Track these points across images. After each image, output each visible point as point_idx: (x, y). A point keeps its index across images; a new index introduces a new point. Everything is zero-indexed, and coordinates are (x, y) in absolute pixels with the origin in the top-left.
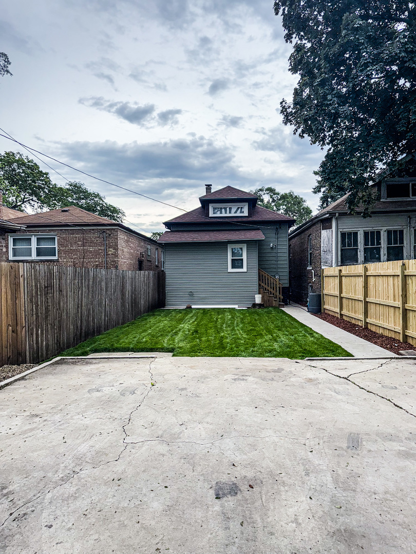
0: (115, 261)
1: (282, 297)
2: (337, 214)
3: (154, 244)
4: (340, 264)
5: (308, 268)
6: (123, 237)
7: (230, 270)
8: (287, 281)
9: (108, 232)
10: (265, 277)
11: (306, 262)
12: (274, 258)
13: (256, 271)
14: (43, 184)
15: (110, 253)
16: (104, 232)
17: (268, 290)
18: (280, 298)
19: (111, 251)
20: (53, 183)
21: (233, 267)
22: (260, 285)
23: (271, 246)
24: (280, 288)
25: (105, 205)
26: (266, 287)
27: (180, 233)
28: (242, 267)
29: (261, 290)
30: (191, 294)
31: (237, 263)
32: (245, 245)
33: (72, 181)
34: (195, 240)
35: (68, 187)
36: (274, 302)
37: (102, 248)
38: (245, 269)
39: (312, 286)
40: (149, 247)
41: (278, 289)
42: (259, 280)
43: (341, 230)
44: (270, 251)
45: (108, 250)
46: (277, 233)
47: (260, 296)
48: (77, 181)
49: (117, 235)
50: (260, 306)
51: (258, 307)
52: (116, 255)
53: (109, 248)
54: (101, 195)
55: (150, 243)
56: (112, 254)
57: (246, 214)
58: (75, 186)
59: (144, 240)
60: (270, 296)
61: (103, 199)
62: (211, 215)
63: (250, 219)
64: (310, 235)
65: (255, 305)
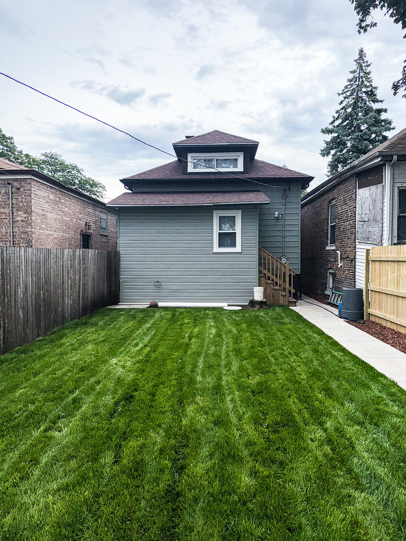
0: (26, 233)
1: (293, 291)
2: (395, 158)
3: (112, 213)
4: (396, 241)
5: (328, 248)
6: (46, 195)
7: (216, 249)
8: (298, 267)
9: (15, 184)
10: (269, 260)
11: (325, 240)
12: (280, 234)
13: (256, 252)
14: (7, 150)
15: (19, 218)
16: (9, 184)
17: (273, 280)
18: (290, 292)
19: (20, 216)
20: (19, 149)
21: (221, 245)
22: (260, 272)
23: (276, 216)
24: (290, 275)
25: (83, 178)
26: (270, 275)
27: (145, 196)
28: (233, 245)
29: (263, 279)
30: (158, 285)
31: (227, 239)
32: (240, 212)
33: (48, 152)
34: (164, 204)
35: (43, 158)
36: (281, 298)
37: (6, 211)
38: (238, 249)
39: (334, 275)
40: (104, 216)
41: (287, 278)
42: (260, 264)
43: (399, 185)
44: (273, 222)
45: (15, 214)
46: (285, 197)
47: (262, 289)
48: (53, 152)
49: (30, 190)
50: (261, 304)
51: (258, 306)
52: (28, 222)
53: (18, 210)
54: (80, 167)
55: (104, 211)
56: (22, 221)
57: (240, 168)
58: (51, 158)
59: (93, 205)
60: (275, 290)
61: (81, 171)
62: (190, 169)
63: (247, 176)
64: (333, 199)
65: (253, 303)
